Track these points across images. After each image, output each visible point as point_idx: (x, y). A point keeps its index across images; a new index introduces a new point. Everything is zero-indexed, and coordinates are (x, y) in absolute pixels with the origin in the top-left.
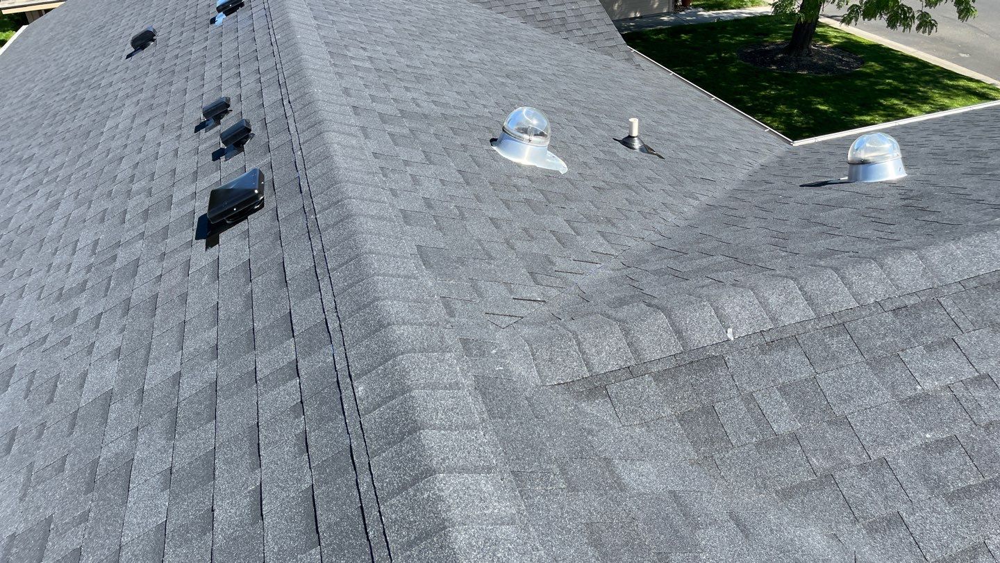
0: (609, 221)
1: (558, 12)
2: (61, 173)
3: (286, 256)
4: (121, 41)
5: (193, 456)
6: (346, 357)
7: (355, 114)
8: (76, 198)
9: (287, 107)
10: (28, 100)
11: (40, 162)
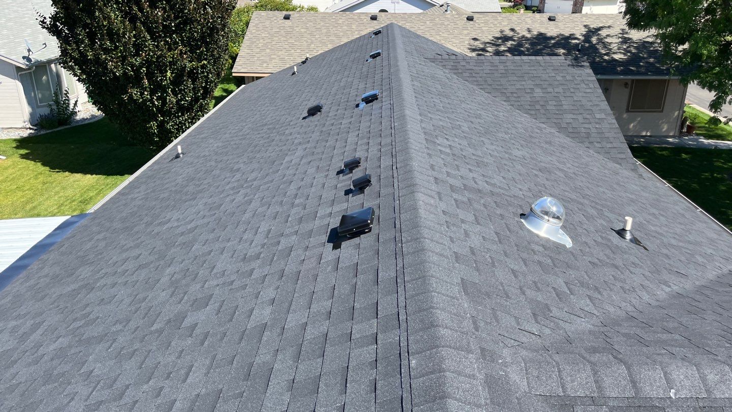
0: (596, 289)
1: (585, 128)
2: (255, 183)
3: (380, 266)
4: (301, 107)
5: (307, 375)
6: (408, 340)
7: (435, 183)
8: (262, 201)
9: (395, 171)
10: (241, 134)
11: (243, 174)
